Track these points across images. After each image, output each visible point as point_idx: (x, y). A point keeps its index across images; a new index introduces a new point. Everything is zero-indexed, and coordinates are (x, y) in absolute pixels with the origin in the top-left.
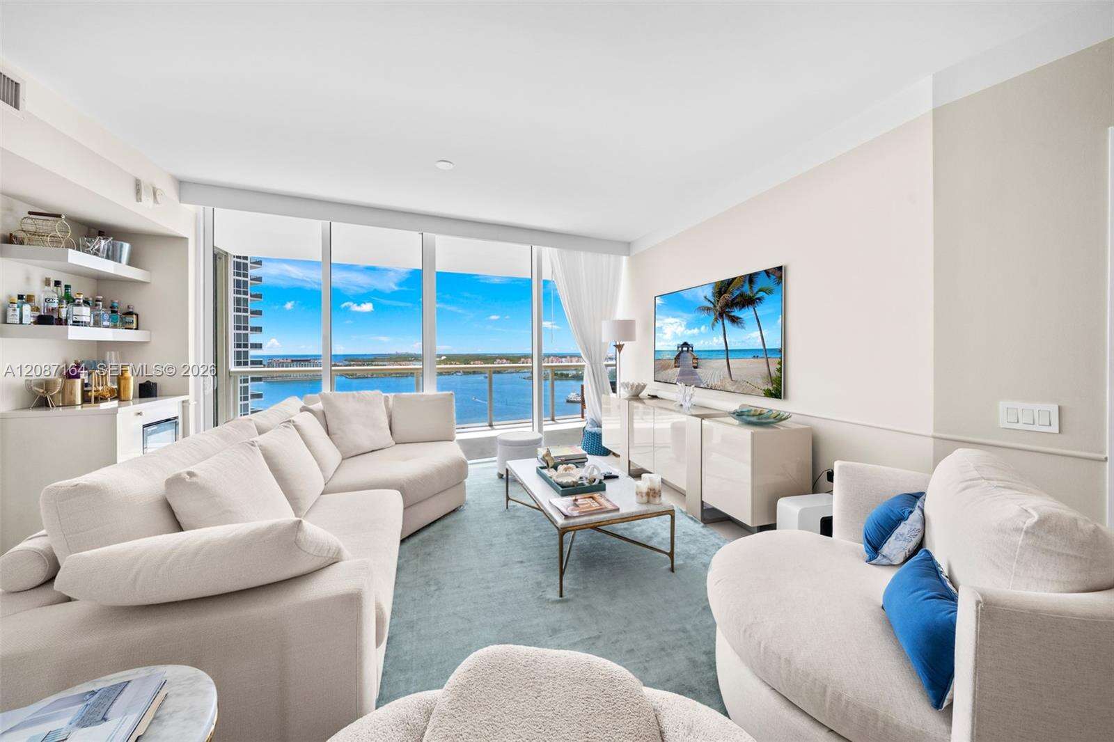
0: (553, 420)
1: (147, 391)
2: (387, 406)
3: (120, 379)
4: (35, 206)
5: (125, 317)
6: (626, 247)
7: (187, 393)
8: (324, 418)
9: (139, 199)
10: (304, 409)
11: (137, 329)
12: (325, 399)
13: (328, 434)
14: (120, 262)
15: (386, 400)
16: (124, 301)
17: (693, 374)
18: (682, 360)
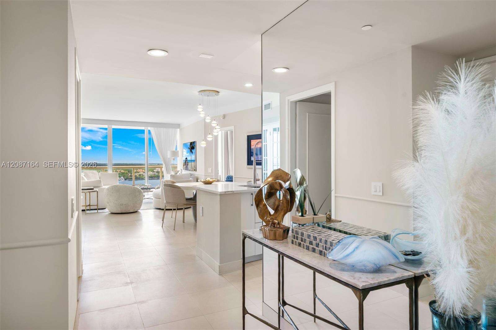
6: (178, 126)
17: (187, 167)
18: (186, 162)
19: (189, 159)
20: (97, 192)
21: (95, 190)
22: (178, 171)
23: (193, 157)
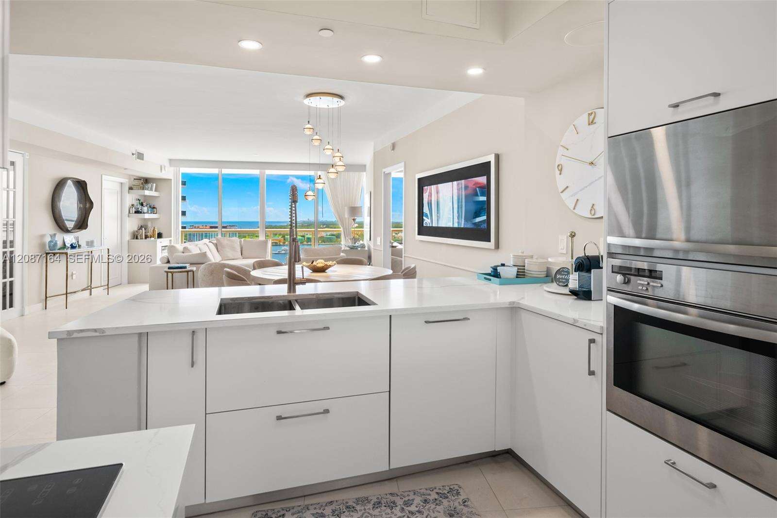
1: (160, 236)
2: (240, 244)
3: (154, 230)
4: (135, 176)
5: (153, 209)
6: (364, 167)
7: (171, 237)
8: (216, 245)
9: (161, 172)
10: (210, 242)
11: (156, 213)
12: (217, 240)
13: (217, 250)
15: (241, 241)
16: (152, 203)
20: (193, 272)
21: (188, 269)
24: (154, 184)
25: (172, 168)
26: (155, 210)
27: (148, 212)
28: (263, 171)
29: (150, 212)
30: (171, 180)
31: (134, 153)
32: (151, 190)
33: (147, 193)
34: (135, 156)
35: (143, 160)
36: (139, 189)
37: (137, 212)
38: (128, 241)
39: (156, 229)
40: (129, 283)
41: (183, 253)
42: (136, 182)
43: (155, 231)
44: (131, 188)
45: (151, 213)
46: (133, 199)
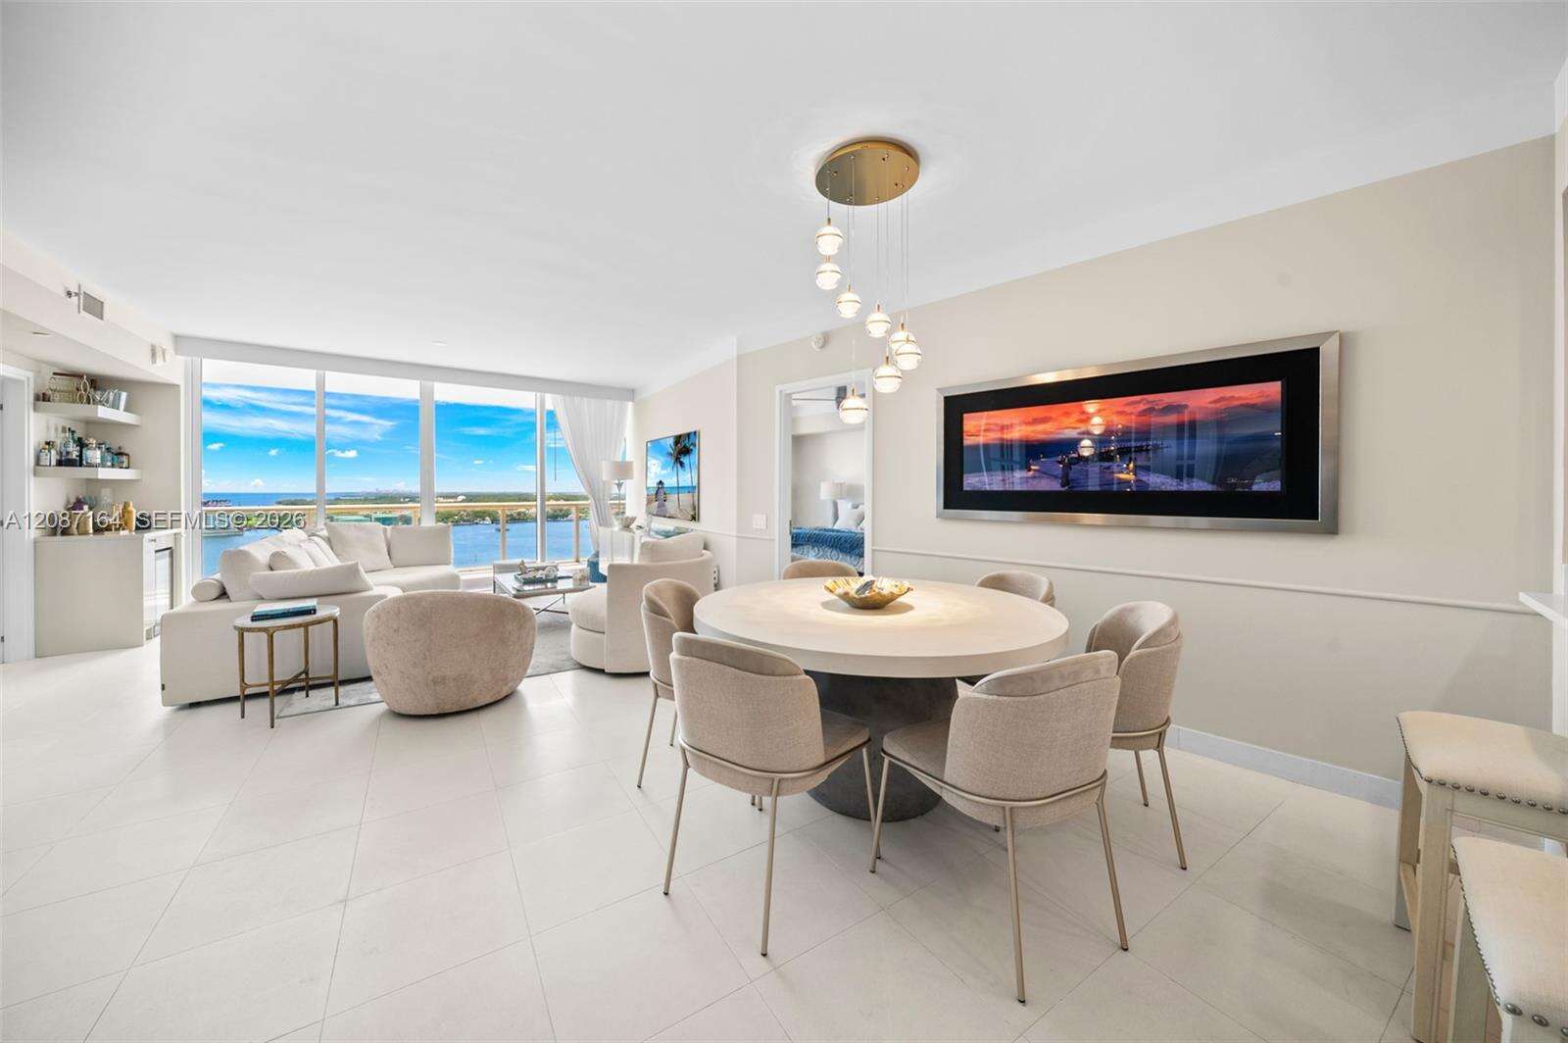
0: (577, 561)
2: (385, 536)
3: (124, 512)
4: (59, 367)
5: (117, 456)
6: (629, 393)
8: (329, 541)
9: (154, 362)
11: (128, 468)
13: (332, 550)
14: (118, 409)
15: (385, 531)
16: (118, 442)
17: (664, 506)
18: (659, 495)
19: (667, 483)
20: (335, 621)
21: (321, 613)
22: (633, 519)
23: (686, 478)
24: (124, 395)
25: (181, 358)
26: (125, 458)
27: (103, 465)
28: (429, 383)
29: (109, 464)
30: (175, 387)
31: (74, 290)
32: (115, 406)
33: (103, 412)
34: (75, 299)
35: (102, 318)
36: (74, 402)
37: (64, 462)
38: (35, 542)
39: (131, 508)
40: (39, 654)
41: (272, 570)
42: (63, 383)
43: (130, 512)
44: (42, 398)
45: (113, 466)
46: (48, 428)
